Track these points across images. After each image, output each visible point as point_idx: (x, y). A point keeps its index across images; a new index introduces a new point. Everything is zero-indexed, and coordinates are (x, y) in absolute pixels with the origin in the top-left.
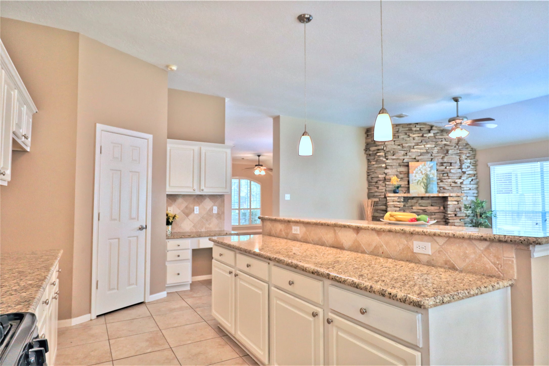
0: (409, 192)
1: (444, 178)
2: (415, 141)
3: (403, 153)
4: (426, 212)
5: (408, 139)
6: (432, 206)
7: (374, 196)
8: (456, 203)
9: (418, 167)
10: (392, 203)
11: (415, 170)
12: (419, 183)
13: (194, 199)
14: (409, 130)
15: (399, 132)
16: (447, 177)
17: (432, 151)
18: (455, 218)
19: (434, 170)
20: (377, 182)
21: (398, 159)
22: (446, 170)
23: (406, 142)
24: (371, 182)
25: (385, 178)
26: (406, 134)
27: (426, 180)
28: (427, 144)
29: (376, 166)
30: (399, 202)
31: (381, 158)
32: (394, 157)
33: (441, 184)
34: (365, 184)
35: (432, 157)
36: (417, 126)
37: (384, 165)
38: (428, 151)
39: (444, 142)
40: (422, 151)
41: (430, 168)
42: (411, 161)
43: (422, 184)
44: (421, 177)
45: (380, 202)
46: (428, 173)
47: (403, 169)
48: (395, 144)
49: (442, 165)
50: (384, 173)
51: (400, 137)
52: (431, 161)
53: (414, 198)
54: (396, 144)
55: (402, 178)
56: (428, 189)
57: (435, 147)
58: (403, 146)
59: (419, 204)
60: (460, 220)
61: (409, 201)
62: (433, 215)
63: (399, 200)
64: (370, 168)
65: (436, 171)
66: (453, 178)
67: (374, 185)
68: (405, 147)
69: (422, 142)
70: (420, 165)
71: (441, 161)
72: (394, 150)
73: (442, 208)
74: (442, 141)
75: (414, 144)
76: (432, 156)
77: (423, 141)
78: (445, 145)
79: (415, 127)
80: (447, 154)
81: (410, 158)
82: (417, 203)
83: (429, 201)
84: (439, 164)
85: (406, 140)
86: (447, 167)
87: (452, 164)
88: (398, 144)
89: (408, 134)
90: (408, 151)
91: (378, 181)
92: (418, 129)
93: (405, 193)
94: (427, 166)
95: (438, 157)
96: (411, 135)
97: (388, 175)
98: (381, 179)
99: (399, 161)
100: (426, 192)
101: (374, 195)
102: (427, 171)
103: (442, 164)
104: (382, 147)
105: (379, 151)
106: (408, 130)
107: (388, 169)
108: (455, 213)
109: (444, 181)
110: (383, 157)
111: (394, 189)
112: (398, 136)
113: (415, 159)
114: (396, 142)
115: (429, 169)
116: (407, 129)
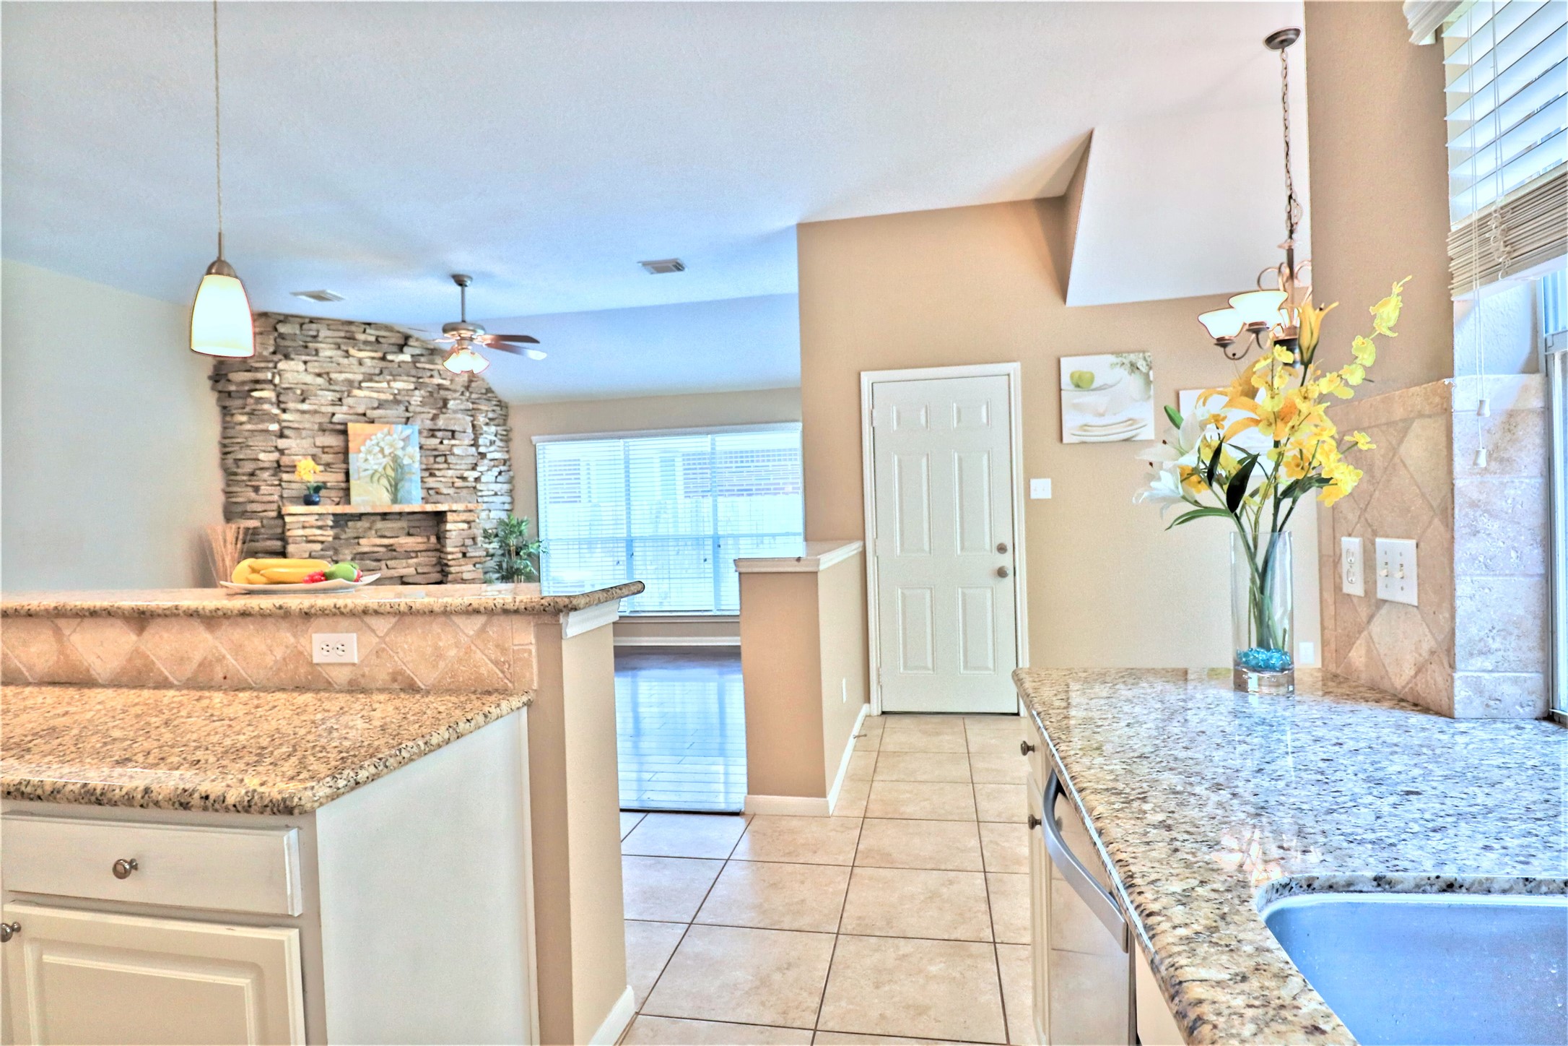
0: (348, 502)
1: (437, 466)
2: (363, 369)
3: (330, 398)
4: (395, 550)
5: (345, 361)
6: (409, 534)
7: (244, 514)
8: (465, 526)
9: (373, 437)
10: (300, 532)
11: (364, 443)
12: (375, 478)
14: (349, 338)
15: (320, 339)
16: (445, 466)
17: (407, 398)
18: (462, 561)
19: (413, 447)
20: (252, 474)
21: (316, 412)
22: (441, 447)
23: (339, 369)
24: (235, 474)
25: (278, 462)
26: (339, 348)
27: (393, 470)
28: (395, 380)
29: (249, 427)
30: (320, 528)
31: (266, 407)
32: (305, 407)
33: (431, 482)
34: (216, 481)
35: (408, 415)
36: (368, 331)
37: (274, 427)
38: (399, 397)
39: (437, 381)
40: (383, 396)
41: (403, 440)
42: (351, 421)
43: (384, 482)
44: (380, 464)
45: (263, 530)
46: (400, 453)
47: (333, 441)
48: (306, 370)
49: (433, 436)
50: (276, 447)
51: (321, 354)
52: (406, 423)
53: (363, 518)
54: (310, 370)
55: (328, 465)
56: (399, 496)
57: (416, 389)
58: (330, 379)
59: (376, 531)
60: (474, 565)
61: (350, 524)
62: (412, 558)
63: (320, 523)
64: (231, 432)
65: (418, 449)
66: (458, 467)
67: (243, 481)
68: (336, 383)
69: (381, 373)
70: (378, 434)
71: (429, 424)
72: (304, 387)
73: (433, 539)
74: (432, 376)
75: (360, 377)
76: (407, 410)
77: (385, 372)
78: (440, 387)
79: (364, 332)
80: (444, 410)
81: (351, 412)
82: (370, 528)
83: (403, 524)
84: (425, 433)
85: (339, 364)
86: (445, 442)
87: (457, 435)
88: (317, 371)
89: (344, 347)
90: (346, 394)
91: (258, 472)
92: (373, 339)
93: (338, 504)
94: (395, 436)
95: (423, 416)
96: (352, 351)
97: (289, 455)
98: (266, 465)
99: (318, 419)
100: (395, 501)
101: (246, 512)
102: (396, 449)
103: (432, 433)
104: (269, 376)
105: (258, 386)
106: (345, 338)
107: (287, 437)
108: (464, 549)
109: (437, 473)
110: (272, 404)
111: (306, 492)
112: (317, 351)
113: (364, 415)
114: (309, 364)
115: (401, 444)
116: (342, 334)
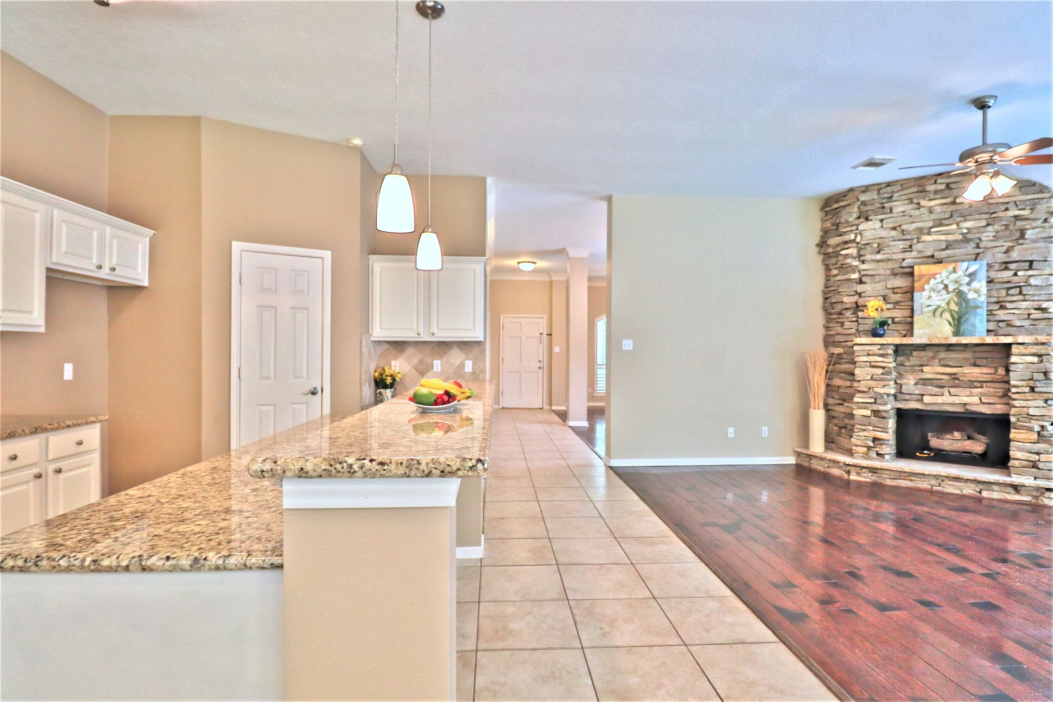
0: (912, 335)
1: (1009, 299)
2: (933, 217)
3: (901, 247)
4: (958, 379)
5: (917, 212)
6: (975, 365)
7: (836, 344)
8: (1036, 359)
9: (937, 276)
10: (865, 359)
11: (928, 282)
12: (938, 313)
13: (433, 348)
14: (922, 192)
15: (894, 199)
16: (1020, 297)
17: (977, 235)
18: (1029, 396)
19: (980, 282)
20: (840, 314)
21: (889, 260)
22: (1016, 279)
23: (911, 219)
24: (831, 314)
25: (856, 303)
26: (912, 203)
27: (957, 304)
28: (965, 221)
29: (839, 278)
30: (882, 355)
31: (849, 261)
32: (879, 257)
33: (1002, 315)
34: (819, 319)
35: (978, 251)
36: (938, 181)
37: (855, 276)
38: (969, 236)
39: (1014, 212)
40: (951, 238)
41: (970, 275)
42: (919, 264)
43: (947, 316)
44: (944, 300)
45: (845, 356)
46: (965, 289)
47: (900, 282)
48: (882, 226)
49: (1007, 269)
50: (856, 291)
51: (894, 211)
52: (976, 259)
53: (927, 348)
54: (885, 226)
55: (897, 303)
56: (962, 329)
57: (988, 225)
58: (903, 231)
59: (940, 360)
60: (1046, 401)
61: (915, 353)
62: (976, 387)
63: (881, 352)
64: (830, 283)
65: (984, 283)
66: (1036, 298)
67: (835, 319)
68: (909, 233)
69: (951, 216)
70: (943, 273)
71: (1002, 257)
72: (880, 241)
73: (1001, 371)
74: (1007, 209)
75: (930, 224)
76: (978, 247)
77: (955, 215)
78: (1017, 218)
79: (935, 182)
80: (1021, 241)
81: (920, 255)
82: (933, 358)
83: (968, 355)
84: (997, 267)
85: (911, 216)
86: (1019, 273)
87: (1035, 265)
88: (891, 225)
89: (915, 201)
90: (915, 241)
91: (844, 312)
92: (943, 187)
93: (905, 336)
94: (960, 273)
95: (996, 250)
96: (923, 203)
97: (864, 297)
98: (848, 306)
99: (891, 265)
100: (957, 333)
101: (835, 342)
102: (960, 285)
103: (1005, 266)
104: (852, 237)
105: (846, 246)
106: (918, 192)
107: (865, 283)
108: (1031, 383)
109: (1008, 305)
110: (854, 258)
111: (874, 326)
112: (891, 209)
113: (933, 256)
114: (884, 222)
115: (967, 279)
116: (915, 189)
